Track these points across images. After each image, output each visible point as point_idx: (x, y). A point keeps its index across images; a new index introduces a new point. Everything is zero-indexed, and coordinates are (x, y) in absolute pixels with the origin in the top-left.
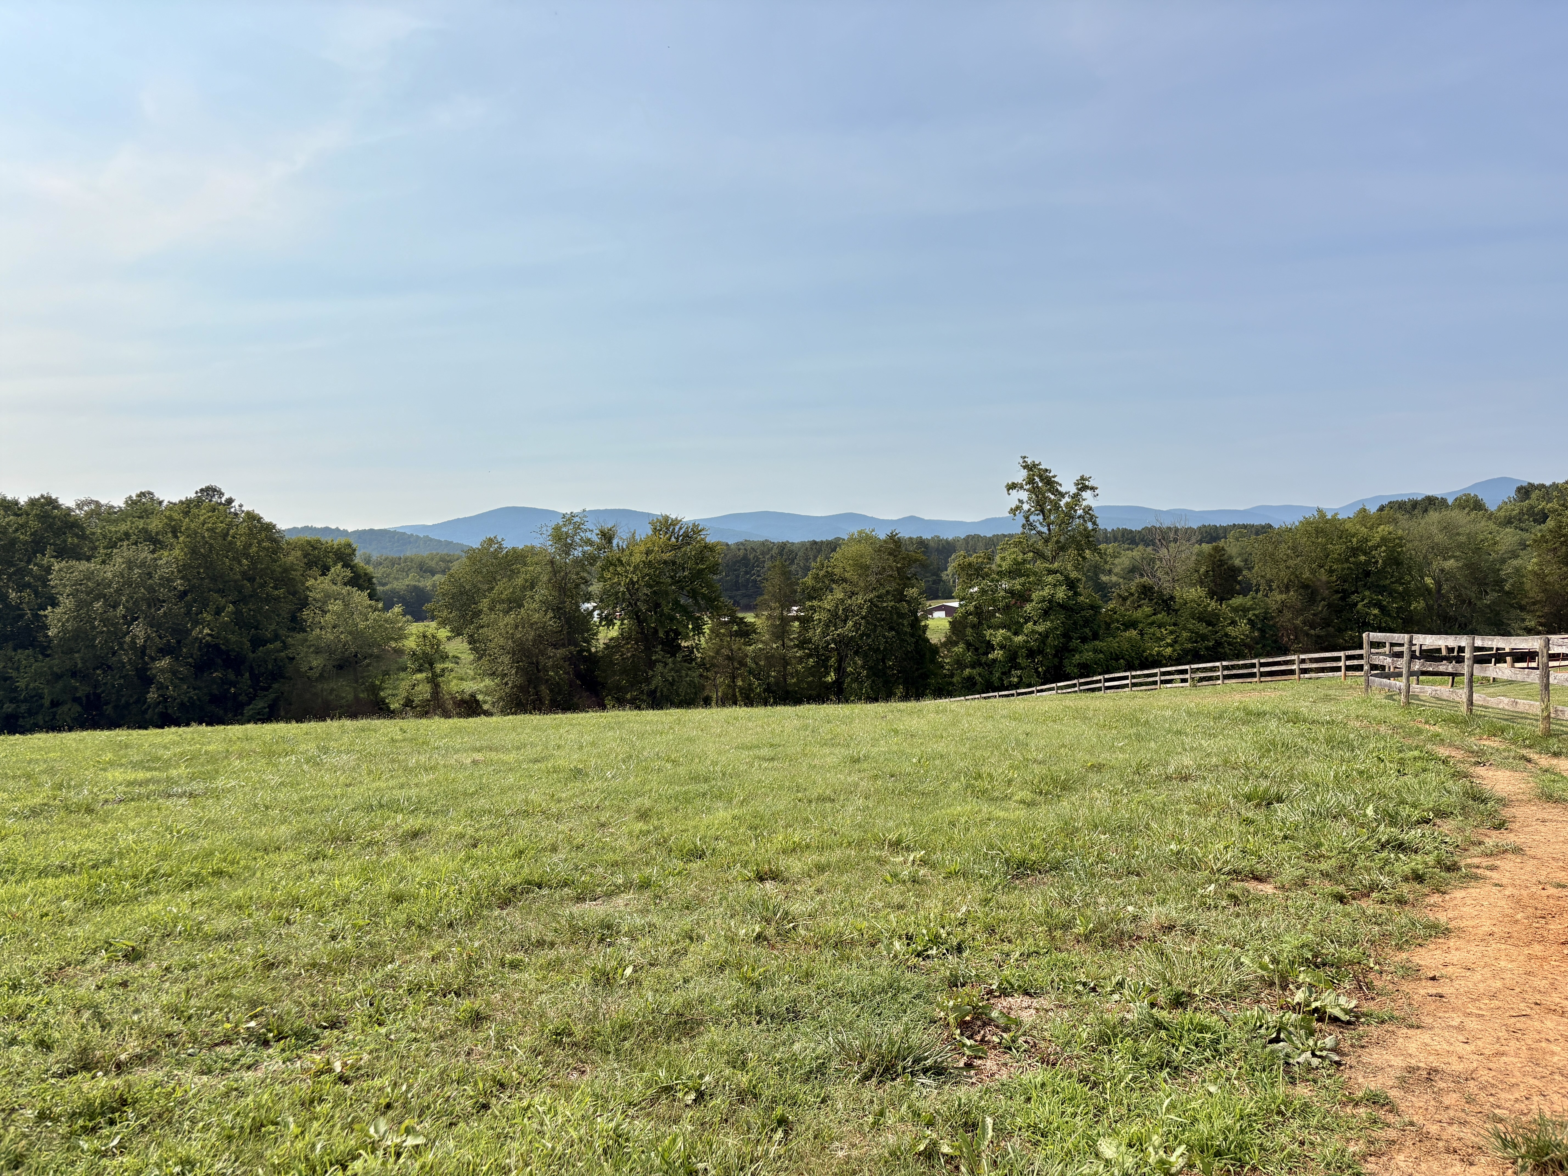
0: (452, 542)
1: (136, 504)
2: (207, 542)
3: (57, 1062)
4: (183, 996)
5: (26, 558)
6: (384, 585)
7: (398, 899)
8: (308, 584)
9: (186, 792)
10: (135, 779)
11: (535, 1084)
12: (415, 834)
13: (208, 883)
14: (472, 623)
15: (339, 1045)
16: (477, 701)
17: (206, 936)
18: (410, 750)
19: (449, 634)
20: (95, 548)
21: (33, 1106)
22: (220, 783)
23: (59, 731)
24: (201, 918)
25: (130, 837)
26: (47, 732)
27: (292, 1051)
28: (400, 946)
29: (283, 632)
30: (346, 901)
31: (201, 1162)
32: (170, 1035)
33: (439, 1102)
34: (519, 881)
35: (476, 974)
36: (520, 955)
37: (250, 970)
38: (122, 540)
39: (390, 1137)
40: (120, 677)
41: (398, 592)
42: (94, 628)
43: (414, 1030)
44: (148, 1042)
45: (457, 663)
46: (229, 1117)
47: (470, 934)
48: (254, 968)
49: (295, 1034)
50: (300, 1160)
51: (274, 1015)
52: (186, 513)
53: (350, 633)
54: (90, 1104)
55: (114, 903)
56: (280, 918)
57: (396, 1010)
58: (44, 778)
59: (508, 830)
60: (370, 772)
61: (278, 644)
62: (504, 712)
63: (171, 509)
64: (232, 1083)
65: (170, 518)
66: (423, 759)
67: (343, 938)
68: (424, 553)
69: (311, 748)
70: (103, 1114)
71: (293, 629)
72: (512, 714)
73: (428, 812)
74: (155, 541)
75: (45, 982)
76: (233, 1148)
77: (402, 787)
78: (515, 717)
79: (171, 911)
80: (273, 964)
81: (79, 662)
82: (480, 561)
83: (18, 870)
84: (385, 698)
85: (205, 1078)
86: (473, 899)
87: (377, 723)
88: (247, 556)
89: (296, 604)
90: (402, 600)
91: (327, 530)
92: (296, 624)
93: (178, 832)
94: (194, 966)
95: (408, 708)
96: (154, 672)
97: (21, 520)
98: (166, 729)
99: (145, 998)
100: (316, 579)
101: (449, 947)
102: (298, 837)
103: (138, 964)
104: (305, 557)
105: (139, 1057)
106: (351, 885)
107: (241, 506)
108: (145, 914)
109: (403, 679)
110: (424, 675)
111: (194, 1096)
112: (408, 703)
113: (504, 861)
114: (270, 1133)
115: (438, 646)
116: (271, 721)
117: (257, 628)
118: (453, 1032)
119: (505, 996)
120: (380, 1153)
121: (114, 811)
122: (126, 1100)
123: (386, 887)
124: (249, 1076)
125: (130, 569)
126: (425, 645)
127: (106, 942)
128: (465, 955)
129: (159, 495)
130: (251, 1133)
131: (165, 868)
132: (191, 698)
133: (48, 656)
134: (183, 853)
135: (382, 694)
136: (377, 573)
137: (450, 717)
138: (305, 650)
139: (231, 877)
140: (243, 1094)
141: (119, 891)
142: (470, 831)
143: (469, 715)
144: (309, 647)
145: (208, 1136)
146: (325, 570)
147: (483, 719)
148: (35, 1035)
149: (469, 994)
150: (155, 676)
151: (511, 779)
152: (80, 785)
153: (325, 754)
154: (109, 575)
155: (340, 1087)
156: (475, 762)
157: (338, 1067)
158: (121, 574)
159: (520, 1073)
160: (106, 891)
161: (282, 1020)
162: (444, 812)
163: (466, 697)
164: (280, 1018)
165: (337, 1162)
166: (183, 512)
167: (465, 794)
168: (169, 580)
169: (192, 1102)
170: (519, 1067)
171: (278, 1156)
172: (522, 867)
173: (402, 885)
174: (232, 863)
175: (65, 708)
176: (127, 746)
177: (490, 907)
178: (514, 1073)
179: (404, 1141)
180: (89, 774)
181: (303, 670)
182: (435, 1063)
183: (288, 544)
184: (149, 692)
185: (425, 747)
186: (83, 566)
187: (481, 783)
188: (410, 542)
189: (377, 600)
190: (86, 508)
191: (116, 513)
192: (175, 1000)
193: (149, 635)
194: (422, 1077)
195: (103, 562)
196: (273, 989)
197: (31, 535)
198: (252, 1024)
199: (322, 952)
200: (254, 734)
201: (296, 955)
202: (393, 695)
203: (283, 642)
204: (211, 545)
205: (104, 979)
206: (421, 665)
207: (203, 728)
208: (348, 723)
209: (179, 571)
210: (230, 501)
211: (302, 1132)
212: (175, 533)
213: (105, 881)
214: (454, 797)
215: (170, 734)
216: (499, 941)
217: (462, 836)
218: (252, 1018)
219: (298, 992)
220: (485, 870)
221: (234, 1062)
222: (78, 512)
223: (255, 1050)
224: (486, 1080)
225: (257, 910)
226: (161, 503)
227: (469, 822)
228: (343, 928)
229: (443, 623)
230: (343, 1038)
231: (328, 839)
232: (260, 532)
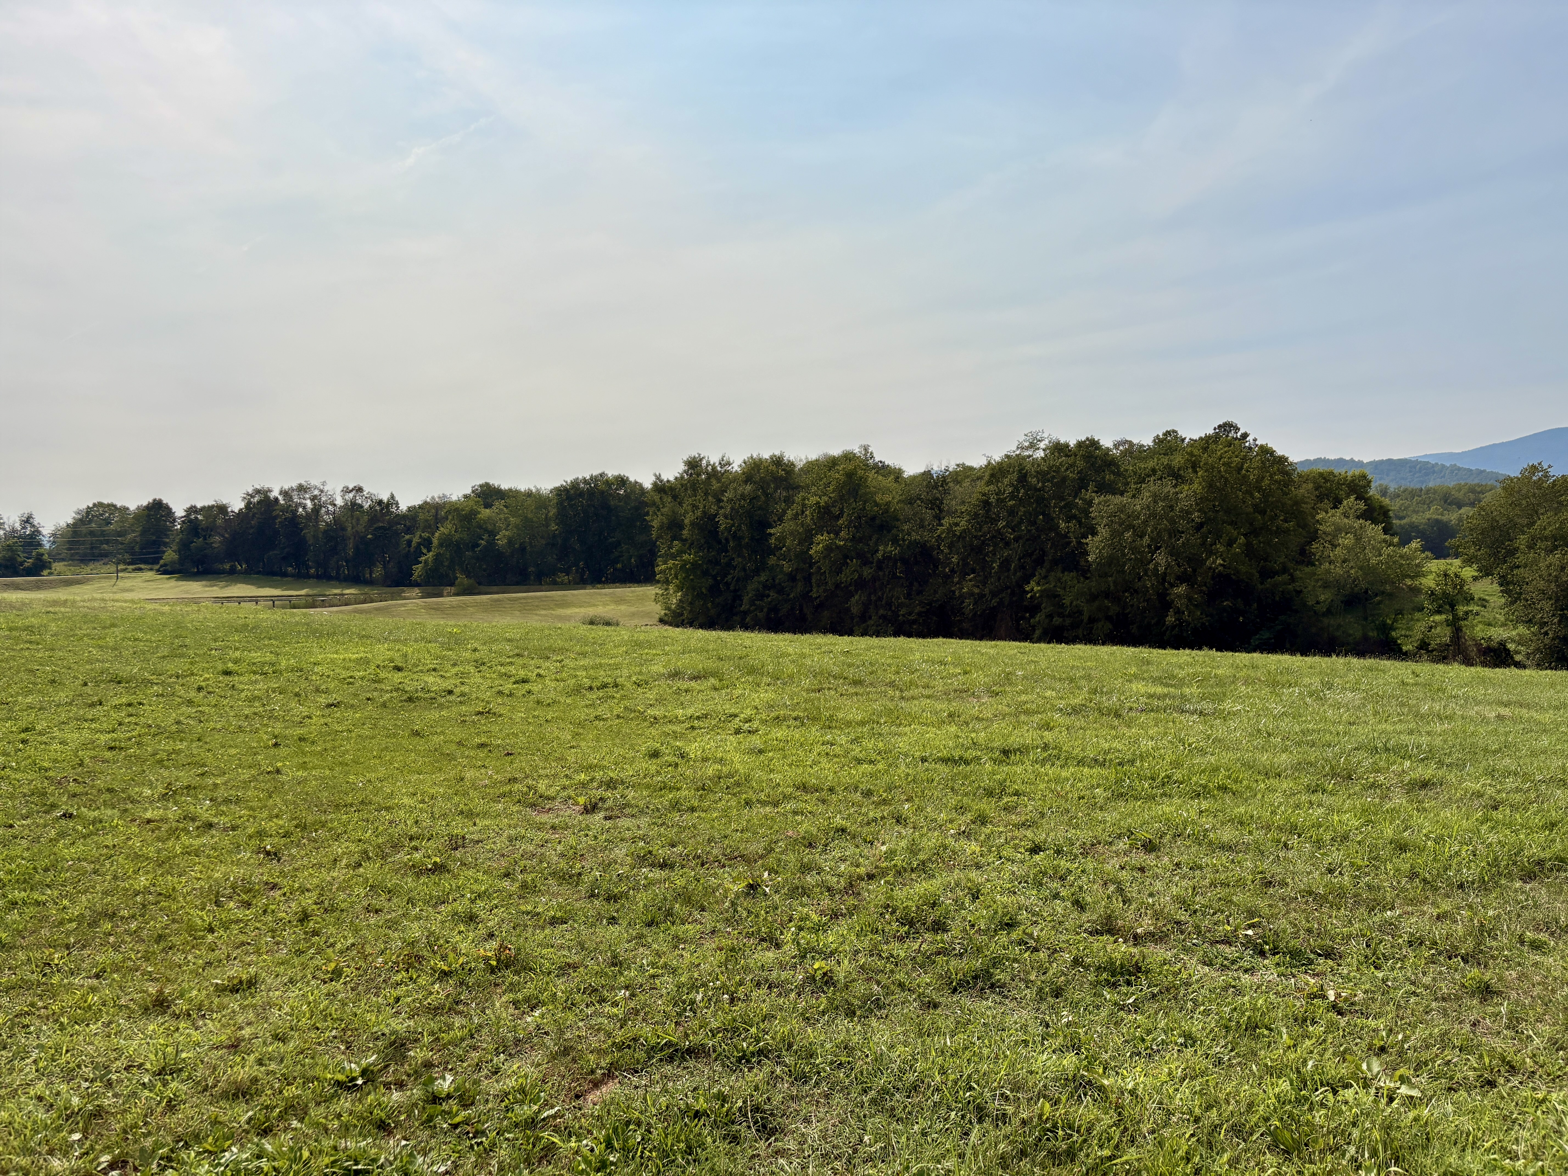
0: (1484, 471)
1: (1162, 442)
2: (1222, 476)
3: (1088, 922)
4: (1190, 891)
5: (1073, 494)
6: (1401, 518)
7: (1402, 847)
8: (1318, 517)
9: (1196, 710)
10: (1155, 693)
11: (1553, 1080)
12: (1425, 785)
13: (1214, 796)
14: (1505, 562)
15: (1334, 975)
16: (1507, 651)
17: (1211, 843)
18: (1422, 696)
19: (1476, 574)
20: (1127, 484)
21: (1070, 951)
22: (1227, 705)
23: (1095, 644)
24: (1207, 826)
25: (1150, 743)
26: (1086, 644)
27: (1287, 967)
28: (1402, 895)
29: (1290, 565)
30: (1345, 838)
31: (1201, 1041)
32: (1178, 923)
33: (1438, 1062)
34: (1548, 856)
35: (1488, 945)
36: (1543, 936)
37: (1249, 883)
38: (1149, 476)
39: (1383, 1079)
40: (1144, 601)
41: (1417, 527)
42: (1124, 555)
43: (1413, 983)
44: (1160, 924)
45: (1485, 607)
46: (1227, 1009)
47: (1484, 900)
48: (1253, 882)
49: (1290, 952)
50: (1292, 1069)
51: (1270, 930)
52: (1205, 449)
53: (1361, 568)
54: (1111, 962)
55: (1136, 799)
56: (1279, 841)
57: (1394, 957)
58: (1083, 682)
59: (1538, 797)
60: (1376, 713)
61: (1286, 577)
62: (1539, 666)
63: (1192, 446)
64: (1231, 980)
65: (1191, 454)
66: (1437, 707)
67: (1340, 873)
68: (1451, 483)
69: (1315, 682)
70: (1122, 974)
71: (1301, 563)
72: (1552, 669)
73: (1440, 763)
74: (1177, 476)
75: (1081, 853)
76: (1230, 1038)
77: (1411, 732)
78: (1554, 672)
79: (1181, 815)
80: (1270, 882)
81: (1112, 584)
82: (1519, 492)
83: (1062, 757)
84: (1398, 638)
85: (1206, 969)
86: (1489, 864)
87: (1386, 663)
88: (1259, 489)
89: (1305, 537)
90: (1421, 534)
91: (1341, 461)
92: (1305, 557)
93: (1190, 745)
94: (1200, 868)
95: (1423, 652)
96: (1172, 597)
97: (1071, 460)
98: (1181, 651)
99: (1159, 885)
100: (1327, 512)
101: (1458, 908)
102: (1298, 767)
103: (1153, 856)
104: (1316, 489)
105: (1152, 935)
106: (1350, 823)
107: (1255, 440)
108: (1160, 813)
109: (1418, 620)
110: (1444, 617)
111: (1197, 981)
112: (1424, 646)
113: (1531, 830)
114: (1264, 1036)
115: (1462, 587)
116: (1276, 652)
117: (1266, 560)
118: (1458, 998)
119: (1521, 977)
120: (1373, 1091)
121: (1137, 718)
122: (1140, 968)
123: (1389, 832)
124: (1246, 978)
125: (1155, 502)
126: (1446, 585)
127: (1129, 831)
128: (1476, 921)
129: (1182, 433)
130: (1246, 1030)
131: (1178, 776)
132: (1203, 624)
133: (1087, 578)
134: (1193, 765)
135: (1393, 634)
136: (1394, 506)
137: (1472, 665)
138: (1313, 583)
139: (1234, 794)
140: (1239, 992)
141: (1139, 789)
142: (1490, 791)
143: (1496, 666)
144: (1317, 581)
145: (1208, 1020)
146: (1337, 503)
147: (1515, 671)
148: (1073, 895)
149: (1479, 964)
150: (1173, 601)
151: (1545, 741)
152: (1110, 692)
153: (1328, 689)
154: (1138, 507)
155: (1332, 1015)
156: (1500, 717)
157: (1331, 995)
158: (1148, 507)
159: (1536, 1063)
160: (1129, 787)
161: (1278, 936)
162: (1460, 765)
163: (1494, 644)
164: (1276, 934)
165: (1328, 1084)
166: (1202, 448)
167: (1486, 750)
168: (1188, 513)
169: (1195, 986)
170: (1534, 1055)
171: (1271, 1059)
172: (1553, 841)
173: (1406, 834)
174: (1236, 781)
175: (1100, 625)
176: (1148, 663)
177: (1510, 876)
178: (1528, 1060)
179: (1398, 1088)
180: (1118, 683)
181: (1310, 603)
182: (1435, 1023)
183: (1300, 476)
184: (1167, 616)
185: (1440, 694)
186: (1117, 499)
187: (1506, 741)
188: (1434, 472)
189: (1392, 535)
190: (1121, 448)
191: (1145, 451)
192: (1183, 893)
193: (1169, 563)
194: (1421, 1032)
195: (1134, 496)
196: (1270, 906)
197: (1078, 473)
198: (1250, 932)
199: (1318, 881)
200: (1260, 663)
201: (1293, 879)
202: (1406, 636)
203: (1291, 575)
204: (1226, 479)
205: (1126, 862)
206: (1440, 606)
207: (1213, 653)
208: (1355, 661)
209: (1197, 504)
210: (1245, 436)
211: (1294, 1046)
212: (1194, 466)
213: (1129, 778)
214: (1474, 753)
215: (1185, 655)
216: (1519, 916)
217: (1480, 795)
218: (1250, 926)
219: (1293, 914)
220: (1506, 836)
221: (1233, 962)
222: (1114, 451)
223: (1252, 957)
224: (1493, 1057)
225: (1257, 829)
226: (1183, 440)
227: (1489, 781)
228: (1341, 864)
229: (1469, 561)
230: (1338, 970)
231: (1328, 774)
232: (1272, 466)
